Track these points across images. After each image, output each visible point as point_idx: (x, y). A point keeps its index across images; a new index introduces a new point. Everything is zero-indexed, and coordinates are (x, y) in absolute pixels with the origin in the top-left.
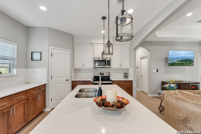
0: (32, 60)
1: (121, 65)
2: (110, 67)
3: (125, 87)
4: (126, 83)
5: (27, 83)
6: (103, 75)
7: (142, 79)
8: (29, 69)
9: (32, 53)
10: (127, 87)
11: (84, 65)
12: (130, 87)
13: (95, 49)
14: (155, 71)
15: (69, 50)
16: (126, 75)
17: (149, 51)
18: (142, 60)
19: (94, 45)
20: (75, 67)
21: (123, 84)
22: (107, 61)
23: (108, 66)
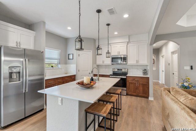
0: (68, 59)
1: (137, 61)
2: (127, 64)
3: (140, 83)
4: (141, 79)
5: (66, 74)
6: (121, 71)
7: (173, 78)
8: (68, 65)
9: (68, 54)
10: (142, 83)
11: (103, 62)
12: (146, 83)
13: (112, 48)
14: (189, 68)
15: (92, 51)
16: (145, 72)
17: (178, 44)
18: (174, 55)
19: (111, 44)
20: (97, 63)
21: (138, 80)
22: (123, 58)
23: (125, 63)
